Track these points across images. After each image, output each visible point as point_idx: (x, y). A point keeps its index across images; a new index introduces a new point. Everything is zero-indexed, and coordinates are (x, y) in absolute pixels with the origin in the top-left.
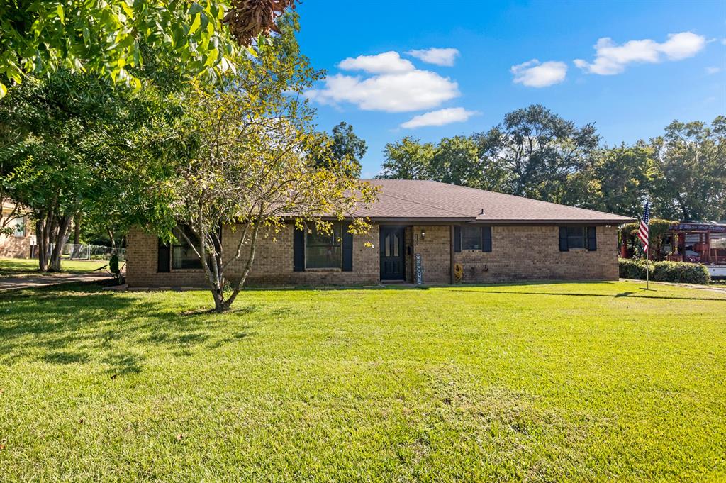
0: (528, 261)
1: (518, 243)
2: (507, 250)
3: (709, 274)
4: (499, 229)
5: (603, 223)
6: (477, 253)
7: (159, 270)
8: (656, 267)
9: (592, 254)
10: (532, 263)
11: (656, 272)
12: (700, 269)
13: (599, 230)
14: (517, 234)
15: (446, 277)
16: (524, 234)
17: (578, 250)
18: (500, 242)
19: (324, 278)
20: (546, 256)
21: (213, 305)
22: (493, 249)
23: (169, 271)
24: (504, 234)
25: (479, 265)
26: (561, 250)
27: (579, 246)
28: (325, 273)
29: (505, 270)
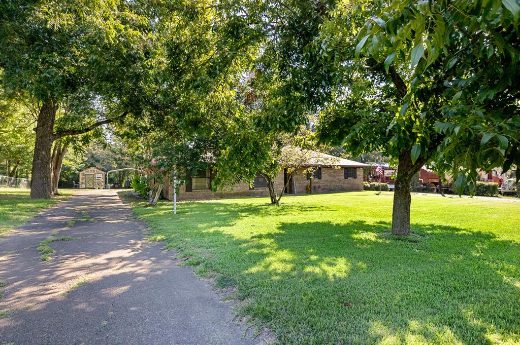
0: (334, 183)
1: (330, 175)
2: (327, 179)
3: (389, 188)
4: (324, 169)
5: (359, 167)
6: (316, 180)
7: (187, 191)
8: (371, 185)
9: (354, 180)
11: (371, 187)
12: (386, 185)
13: (358, 169)
15: (305, 191)
16: (333, 171)
18: (325, 175)
19: (262, 193)
20: (340, 181)
21: (271, 202)
22: (322, 178)
23: (192, 191)
24: (326, 171)
25: (317, 185)
26: (345, 178)
27: (351, 177)
28: (263, 190)
29: (326, 187)
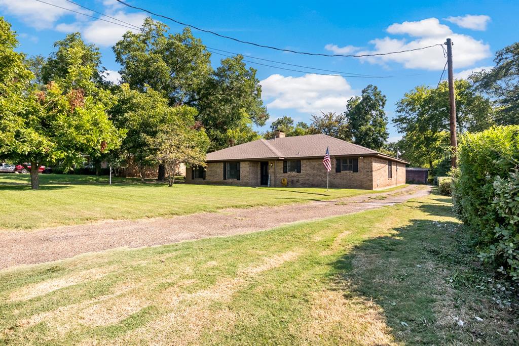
0: (319, 177)
1: (314, 168)
2: (308, 172)
6: (294, 173)
9: (355, 174)
10: (321, 179)
13: (360, 160)
14: (313, 163)
15: (281, 185)
16: (316, 163)
17: (346, 172)
18: (305, 168)
19: (232, 183)
22: (302, 171)
23: (194, 179)
24: (307, 164)
25: (295, 179)
26: (337, 172)
27: (348, 170)
29: (308, 182)
